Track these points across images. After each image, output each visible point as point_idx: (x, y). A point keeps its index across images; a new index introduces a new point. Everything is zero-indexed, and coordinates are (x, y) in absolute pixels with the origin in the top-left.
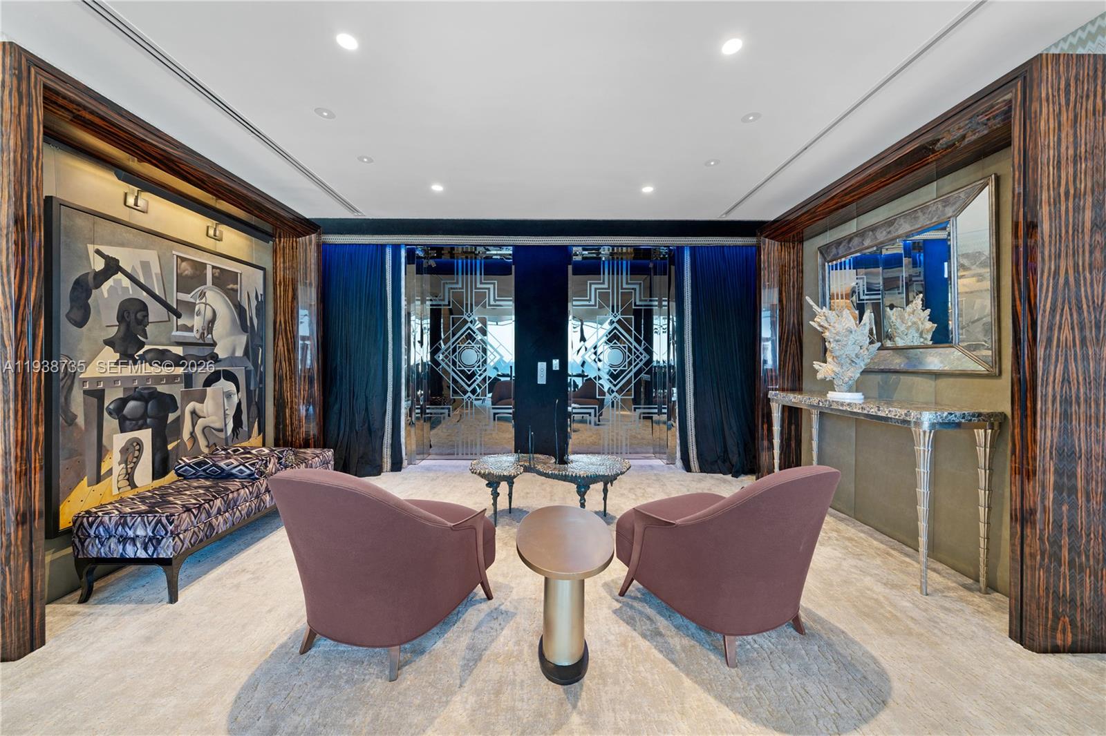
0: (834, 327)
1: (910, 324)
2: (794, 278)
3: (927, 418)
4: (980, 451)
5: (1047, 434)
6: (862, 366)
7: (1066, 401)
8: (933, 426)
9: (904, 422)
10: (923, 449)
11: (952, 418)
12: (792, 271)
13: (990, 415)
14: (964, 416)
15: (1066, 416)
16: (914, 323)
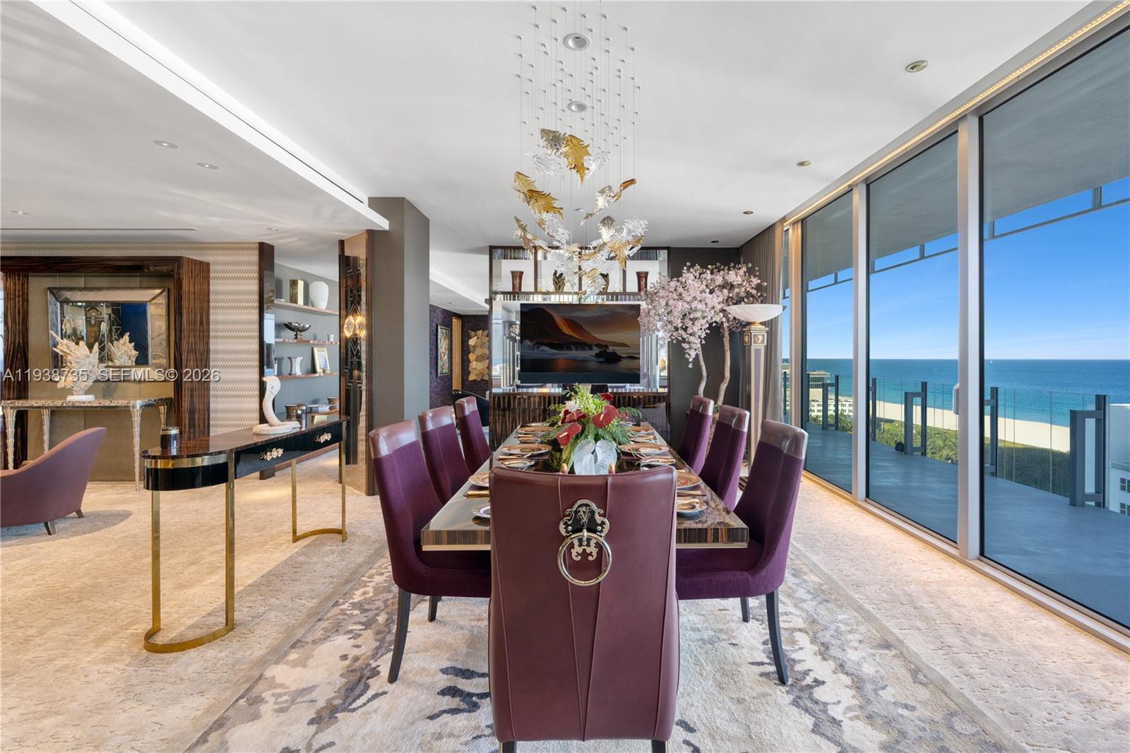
0: (74, 353)
1: (123, 352)
2: (19, 305)
3: (139, 403)
4: (162, 416)
5: (186, 404)
6: (93, 377)
7: (192, 390)
8: (141, 407)
9: (127, 407)
10: (137, 419)
11: (150, 402)
12: (17, 299)
13: (166, 399)
14: (155, 401)
15: (192, 396)
16: (125, 351)
